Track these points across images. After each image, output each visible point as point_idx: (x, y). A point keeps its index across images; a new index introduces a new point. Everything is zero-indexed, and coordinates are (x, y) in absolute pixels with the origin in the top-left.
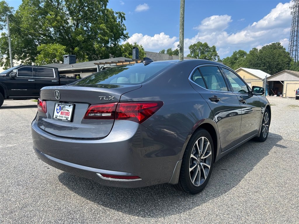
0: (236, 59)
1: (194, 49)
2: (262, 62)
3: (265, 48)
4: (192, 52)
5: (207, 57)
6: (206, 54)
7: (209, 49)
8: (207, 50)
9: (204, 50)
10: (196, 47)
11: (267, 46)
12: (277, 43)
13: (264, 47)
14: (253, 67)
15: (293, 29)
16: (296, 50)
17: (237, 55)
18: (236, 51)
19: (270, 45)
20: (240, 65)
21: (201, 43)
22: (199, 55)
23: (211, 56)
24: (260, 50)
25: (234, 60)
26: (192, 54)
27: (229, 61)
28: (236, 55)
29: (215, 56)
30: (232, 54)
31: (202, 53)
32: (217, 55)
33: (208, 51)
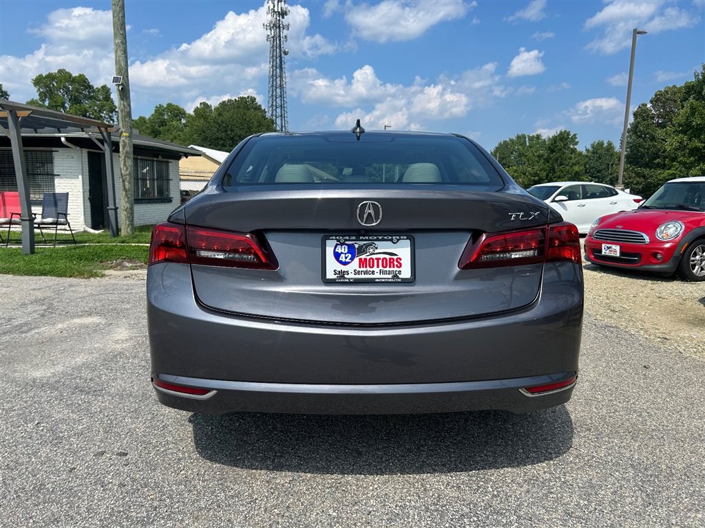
0: (163, 123)
1: (50, 88)
2: (228, 135)
3: (227, 105)
4: (43, 96)
5: (88, 111)
6: (86, 104)
7: (94, 91)
8: (87, 93)
9: (80, 93)
10: (55, 84)
11: (230, 101)
12: (248, 97)
13: (224, 102)
14: (210, 145)
15: (273, 72)
16: (281, 116)
17: (164, 115)
18: (160, 105)
19: (235, 100)
20: (175, 138)
21: (70, 75)
22: (66, 105)
23: (100, 111)
24: (217, 109)
25: (159, 126)
26: (43, 101)
27: (147, 127)
28: (162, 115)
29: (112, 112)
30: (153, 112)
31: (75, 100)
32: (115, 110)
33: (91, 98)
